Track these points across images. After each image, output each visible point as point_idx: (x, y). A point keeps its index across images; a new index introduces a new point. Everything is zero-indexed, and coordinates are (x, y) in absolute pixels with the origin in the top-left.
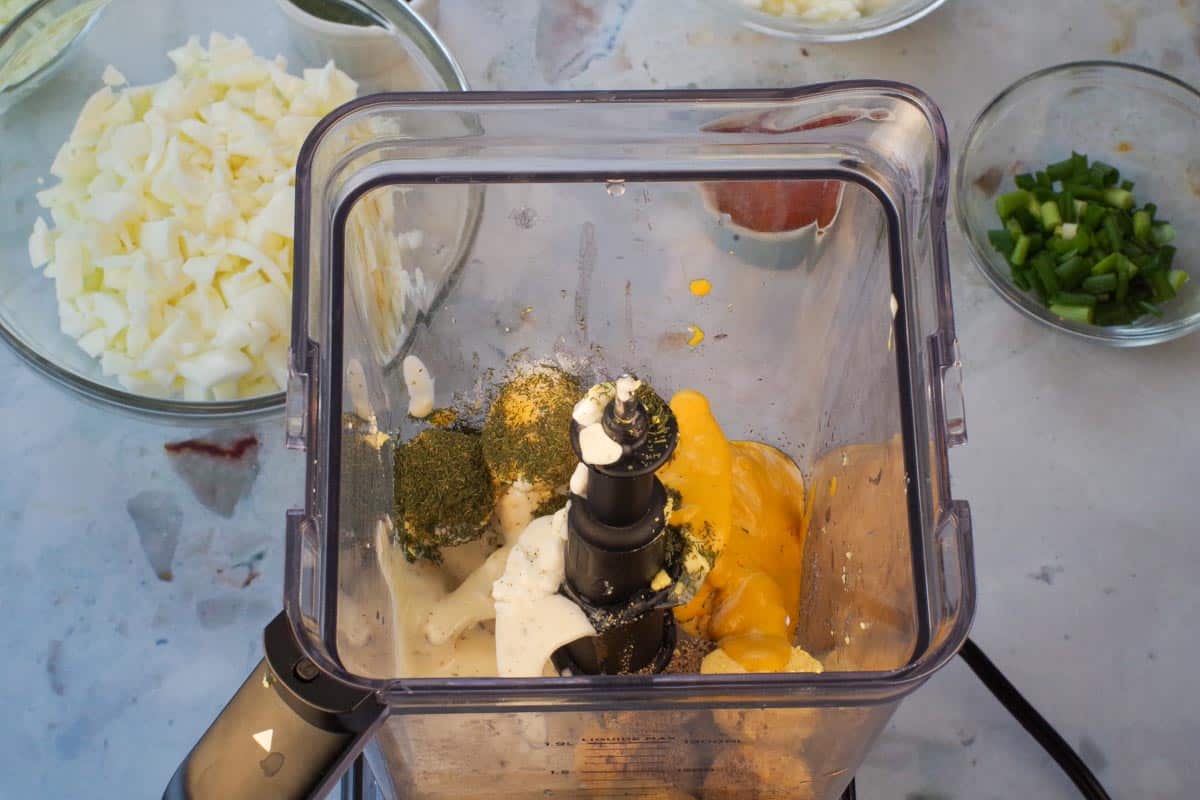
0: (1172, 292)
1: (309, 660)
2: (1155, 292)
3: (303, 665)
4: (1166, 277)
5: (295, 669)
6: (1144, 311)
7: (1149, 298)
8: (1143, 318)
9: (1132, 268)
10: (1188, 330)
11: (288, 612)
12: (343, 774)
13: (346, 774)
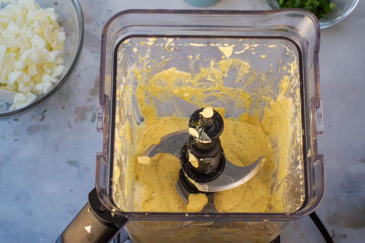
0: (331, 11)
1: (104, 205)
2: (325, 10)
3: (101, 206)
4: (329, 6)
5: (99, 208)
6: (322, 17)
7: (324, 13)
8: (322, 19)
9: (318, 3)
10: (337, 22)
11: (96, 187)
12: (113, 239)
13: (115, 239)
